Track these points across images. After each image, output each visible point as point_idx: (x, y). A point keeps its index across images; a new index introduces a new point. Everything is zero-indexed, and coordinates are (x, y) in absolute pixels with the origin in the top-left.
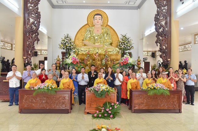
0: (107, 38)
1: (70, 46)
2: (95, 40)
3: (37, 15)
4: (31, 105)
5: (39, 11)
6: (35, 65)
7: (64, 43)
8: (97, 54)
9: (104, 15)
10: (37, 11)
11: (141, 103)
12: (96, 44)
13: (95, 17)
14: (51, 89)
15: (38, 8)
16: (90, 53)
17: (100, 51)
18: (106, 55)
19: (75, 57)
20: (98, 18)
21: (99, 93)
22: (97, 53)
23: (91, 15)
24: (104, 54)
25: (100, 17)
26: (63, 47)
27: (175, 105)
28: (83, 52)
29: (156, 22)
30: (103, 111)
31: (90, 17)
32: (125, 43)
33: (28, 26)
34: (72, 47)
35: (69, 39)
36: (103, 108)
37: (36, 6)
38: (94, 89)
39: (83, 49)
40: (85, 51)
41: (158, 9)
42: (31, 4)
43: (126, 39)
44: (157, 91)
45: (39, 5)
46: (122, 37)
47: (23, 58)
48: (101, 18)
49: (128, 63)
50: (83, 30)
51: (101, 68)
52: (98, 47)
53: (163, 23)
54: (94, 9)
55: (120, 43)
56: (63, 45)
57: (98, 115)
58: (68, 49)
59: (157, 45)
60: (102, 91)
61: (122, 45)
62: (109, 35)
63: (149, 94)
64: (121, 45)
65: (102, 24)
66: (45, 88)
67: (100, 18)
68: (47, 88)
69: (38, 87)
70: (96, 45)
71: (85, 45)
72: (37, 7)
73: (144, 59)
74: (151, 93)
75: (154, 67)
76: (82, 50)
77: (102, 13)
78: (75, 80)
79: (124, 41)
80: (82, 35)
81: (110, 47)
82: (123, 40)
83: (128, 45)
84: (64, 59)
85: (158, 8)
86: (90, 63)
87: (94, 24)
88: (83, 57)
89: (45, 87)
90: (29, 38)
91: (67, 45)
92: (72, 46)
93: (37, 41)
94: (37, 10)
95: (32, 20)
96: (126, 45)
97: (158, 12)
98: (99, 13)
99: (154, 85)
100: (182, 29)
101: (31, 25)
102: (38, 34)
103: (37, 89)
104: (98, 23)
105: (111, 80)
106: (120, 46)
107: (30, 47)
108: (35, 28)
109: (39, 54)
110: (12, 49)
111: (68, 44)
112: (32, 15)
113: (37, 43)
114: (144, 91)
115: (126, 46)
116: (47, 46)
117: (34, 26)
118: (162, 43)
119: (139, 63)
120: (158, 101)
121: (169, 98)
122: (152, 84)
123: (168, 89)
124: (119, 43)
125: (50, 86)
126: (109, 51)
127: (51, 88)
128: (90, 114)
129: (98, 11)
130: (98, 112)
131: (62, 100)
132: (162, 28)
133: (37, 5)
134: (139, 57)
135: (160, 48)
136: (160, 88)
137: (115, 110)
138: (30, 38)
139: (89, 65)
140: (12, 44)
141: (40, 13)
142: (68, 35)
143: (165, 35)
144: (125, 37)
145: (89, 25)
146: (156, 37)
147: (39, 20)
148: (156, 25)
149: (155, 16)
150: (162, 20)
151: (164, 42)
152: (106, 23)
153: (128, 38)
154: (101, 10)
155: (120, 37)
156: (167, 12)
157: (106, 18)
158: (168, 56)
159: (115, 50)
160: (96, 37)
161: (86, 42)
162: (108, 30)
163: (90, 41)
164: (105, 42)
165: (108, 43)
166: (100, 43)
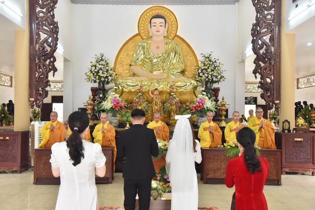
0: (175, 60)
1: (107, 77)
2: (153, 65)
3: (52, 27)
5: (55, 20)
7: (96, 72)
8: (156, 92)
9: (170, 15)
10: (51, 21)
11: (217, 169)
12: (154, 73)
13: (152, 22)
15: (54, 14)
16: (144, 90)
17: (162, 86)
18: (172, 94)
19: (118, 98)
20: (158, 23)
22: (156, 89)
23: (146, 17)
24: (169, 91)
25: (162, 20)
26: (93, 78)
28: (131, 87)
29: (255, 38)
31: (143, 20)
32: (208, 70)
33: (38, 46)
34: (110, 78)
35: (103, 63)
36: (160, 175)
37: (51, 11)
39: (131, 81)
40: (133, 86)
41: (259, 15)
42: (43, 8)
43: (211, 63)
45: (55, 10)
46: (203, 59)
47: (30, 101)
48: (164, 22)
49: (204, 108)
50: (131, 45)
52: (158, 78)
53: (267, 38)
54: (150, 5)
55: (200, 71)
56: (94, 75)
58: (103, 82)
59: (256, 77)
61: (204, 74)
62: (180, 55)
63: (228, 155)
64: (201, 74)
65: (165, 35)
67: (161, 24)
70: (155, 75)
71: (134, 75)
72: (52, 13)
74: (231, 154)
75: (274, 115)
76: (129, 83)
77: (166, 13)
79: (207, 67)
80: (128, 55)
81: (180, 79)
82: (204, 64)
83: (214, 74)
84: (95, 100)
85: (257, 12)
87: (151, 35)
88: (130, 98)
90: (39, 66)
91: (102, 75)
92: (110, 76)
93: (52, 72)
94: (52, 18)
95: (43, 36)
96: (210, 73)
97: (257, 19)
98: (160, 12)
99: (236, 142)
100: (309, 44)
101: (43, 44)
102: (55, 60)
104: (158, 33)
107: (42, 81)
108: (49, 49)
110: (11, 86)
111: (103, 73)
112: (44, 27)
113: (54, 75)
115: (210, 76)
117: (48, 45)
118: (264, 73)
119: (223, 108)
124: (198, 71)
126: (177, 86)
129: (159, 8)
132: (265, 47)
133: (53, 10)
134: (223, 97)
135: (260, 82)
138: (42, 66)
140: (11, 77)
141: (57, 23)
142: (102, 56)
143: (270, 60)
144: (209, 58)
145: (141, 37)
146: (255, 62)
147: (56, 37)
148: (253, 42)
149: (253, 27)
150: (265, 34)
151: (268, 71)
152: (173, 32)
153: (215, 60)
154: (164, 6)
155: (200, 58)
156: (274, 19)
157: (173, 23)
158: (275, 96)
159: (189, 83)
160: (155, 60)
161: (135, 69)
162: (177, 45)
163: (144, 67)
164: (172, 69)
165: (176, 71)
166: (162, 71)
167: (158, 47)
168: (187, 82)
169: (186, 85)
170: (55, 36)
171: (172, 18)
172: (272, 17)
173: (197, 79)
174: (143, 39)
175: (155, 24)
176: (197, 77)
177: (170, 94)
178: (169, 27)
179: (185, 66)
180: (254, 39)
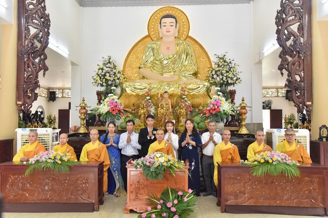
0: (187, 62)
1: (114, 80)
2: (163, 67)
3: (42, 20)
4: (22, 195)
5: (47, 12)
6: (50, 119)
7: (102, 75)
8: (166, 96)
9: (181, 16)
10: (42, 13)
11: (240, 192)
12: (165, 75)
13: (162, 23)
14: (60, 162)
15: (45, 6)
16: (152, 94)
17: (173, 89)
18: (184, 97)
19: (116, 100)
20: (168, 23)
21: (151, 170)
22: (166, 92)
23: (156, 18)
25: (173, 20)
26: (100, 82)
27: (313, 198)
28: (139, 91)
29: (280, 28)
30: (159, 207)
31: (153, 22)
32: (223, 72)
33: (26, 41)
34: (117, 81)
35: (112, 66)
36: (162, 201)
37: (42, 2)
38: (143, 163)
39: (139, 84)
40: (141, 89)
41: (284, 0)
43: (226, 64)
44: (273, 167)
46: (216, 60)
47: (17, 104)
48: (175, 22)
49: (220, 112)
50: (140, 47)
51: (168, 122)
52: (169, 80)
53: (294, 28)
54: (161, 5)
55: (214, 73)
56: (101, 78)
57: (150, 215)
59: (282, 74)
60: (157, 168)
61: (218, 76)
62: (192, 56)
63: (255, 174)
64: (215, 76)
65: (176, 36)
66: (49, 161)
67: (172, 24)
68: (52, 161)
69: (37, 159)
70: (165, 78)
71: (144, 78)
72: (43, 5)
73: (263, 103)
74: (260, 172)
75: (290, 119)
76: (137, 86)
77: (177, 14)
78: (114, 144)
79: (221, 69)
80: (137, 57)
81: (192, 81)
82: (218, 65)
83: (230, 76)
86: (144, 113)
87: (161, 36)
89: (49, 158)
90: (28, 64)
91: (109, 78)
92: (118, 79)
93: (43, 71)
94: (43, 11)
95: (33, 31)
96: (225, 75)
97: (282, 5)
98: (170, 12)
99: (265, 156)
101: (33, 40)
102: (46, 58)
103: (33, 162)
104: (168, 34)
105: (192, 146)
106: (213, 78)
107: (30, 82)
108: (38, 45)
109: (60, 96)
111: (110, 76)
112: (34, 20)
113: (44, 74)
114: (245, 167)
115: (225, 78)
116: (70, 80)
117: (38, 41)
118: (292, 69)
119: (244, 111)
120: (276, 189)
121: (299, 183)
122: (262, 153)
123: (298, 164)
124: (211, 72)
125: (58, 157)
126: (190, 89)
127: (61, 160)
128: (136, 212)
129: (169, 9)
130: (149, 208)
131: (82, 184)
132: (292, 38)
133: (44, 1)
134: (243, 98)
135: (288, 80)
136: (279, 161)
137: (184, 205)
138: (31, 64)
139: (143, 116)
141: (48, 16)
142: (110, 59)
143: (299, 53)
144: (223, 59)
145: (151, 38)
146: (280, 56)
147: (48, 31)
148: (278, 32)
149: (277, 14)
150: (293, 22)
151: (296, 67)
152: (185, 33)
153: (230, 61)
154: (175, 6)
155: (214, 59)
156: (303, 4)
157: (185, 23)
158: (306, 96)
159: (202, 85)
160: (165, 62)
161: (145, 71)
162: (189, 46)
163: (154, 69)
164: (184, 71)
165: (188, 73)
166: (173, 73)
167: (168, 48)
168: (200, 84)
169: (199, 87)
170: (46, 30)
171: (183, 19)
172: (300, 2)
173: (211, 81)
174: (153, 40)
175: (165, 24)
176: (211, 79)
177: (181, 97)
178: (180, 28)
179: (198, 68)
180: (278, 29)
